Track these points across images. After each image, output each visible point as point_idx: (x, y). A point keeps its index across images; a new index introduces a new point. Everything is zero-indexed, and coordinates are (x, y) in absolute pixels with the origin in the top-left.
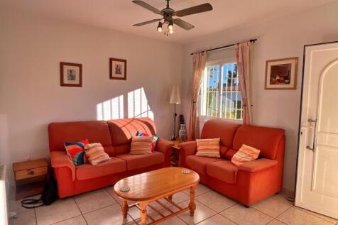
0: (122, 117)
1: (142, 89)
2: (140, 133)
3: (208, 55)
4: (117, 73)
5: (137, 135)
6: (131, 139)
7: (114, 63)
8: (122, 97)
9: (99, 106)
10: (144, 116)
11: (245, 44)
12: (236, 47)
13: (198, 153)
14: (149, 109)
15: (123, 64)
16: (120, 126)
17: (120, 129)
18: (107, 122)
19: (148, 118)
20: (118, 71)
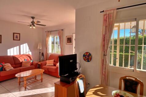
0: (18, 54)
1: (27, 44)
2: (26, 59)
3: (51, 33)
4: (16, 38)
5: (25, 60)
6: (22, 62)
7: (15, 34)
8: (18, 47)
9: (9, 50)
10: (27, 53)
11: (60, 31)
12: (58, 31)
13: (47, 65)
14: (29, 51)
15: (19, 35)
16: (17, 57)
18: (12, 56)
19: (29, 54)
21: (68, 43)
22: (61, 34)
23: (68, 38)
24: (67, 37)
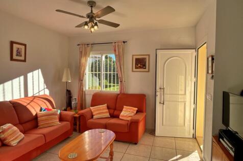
0: (23, 96)
1: (40, 70)
2: (44, 108)
3: (92, 47)
4: (17, 55)
5: (41, 110)
6: (36, 114)
7: (15, 46)
8: (22, 78)
10: (42, 93)
11: (120, 44)
12: (113, 44)
13: (94, 117)
14: (45, 87)
15: (23, 47)
16: (25, 104)
17: (25, 107)
18: (10, 102)
20: (19, 54)
21: (136, 68)
22: (121, 50)
23: (137, 60)
24: (135, 57)
